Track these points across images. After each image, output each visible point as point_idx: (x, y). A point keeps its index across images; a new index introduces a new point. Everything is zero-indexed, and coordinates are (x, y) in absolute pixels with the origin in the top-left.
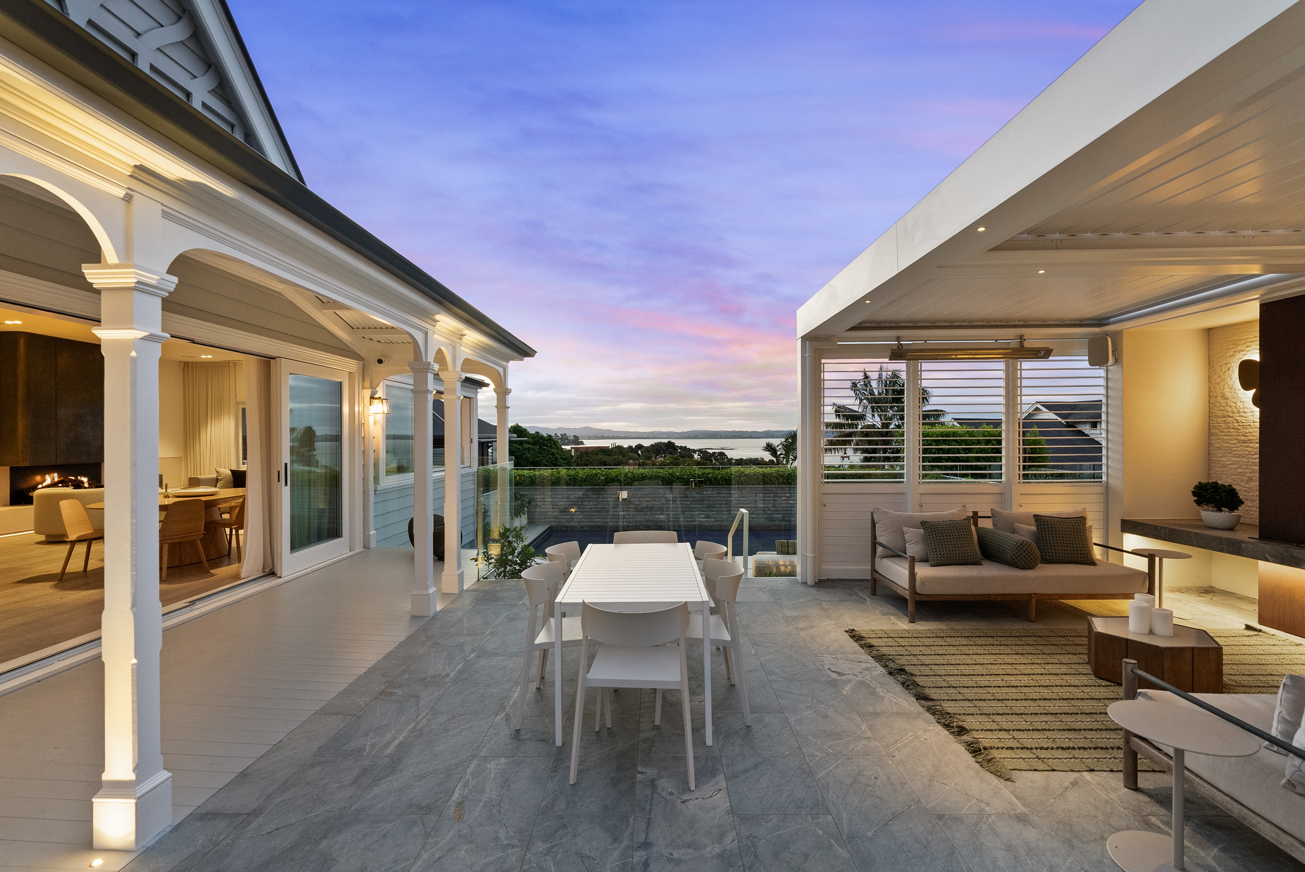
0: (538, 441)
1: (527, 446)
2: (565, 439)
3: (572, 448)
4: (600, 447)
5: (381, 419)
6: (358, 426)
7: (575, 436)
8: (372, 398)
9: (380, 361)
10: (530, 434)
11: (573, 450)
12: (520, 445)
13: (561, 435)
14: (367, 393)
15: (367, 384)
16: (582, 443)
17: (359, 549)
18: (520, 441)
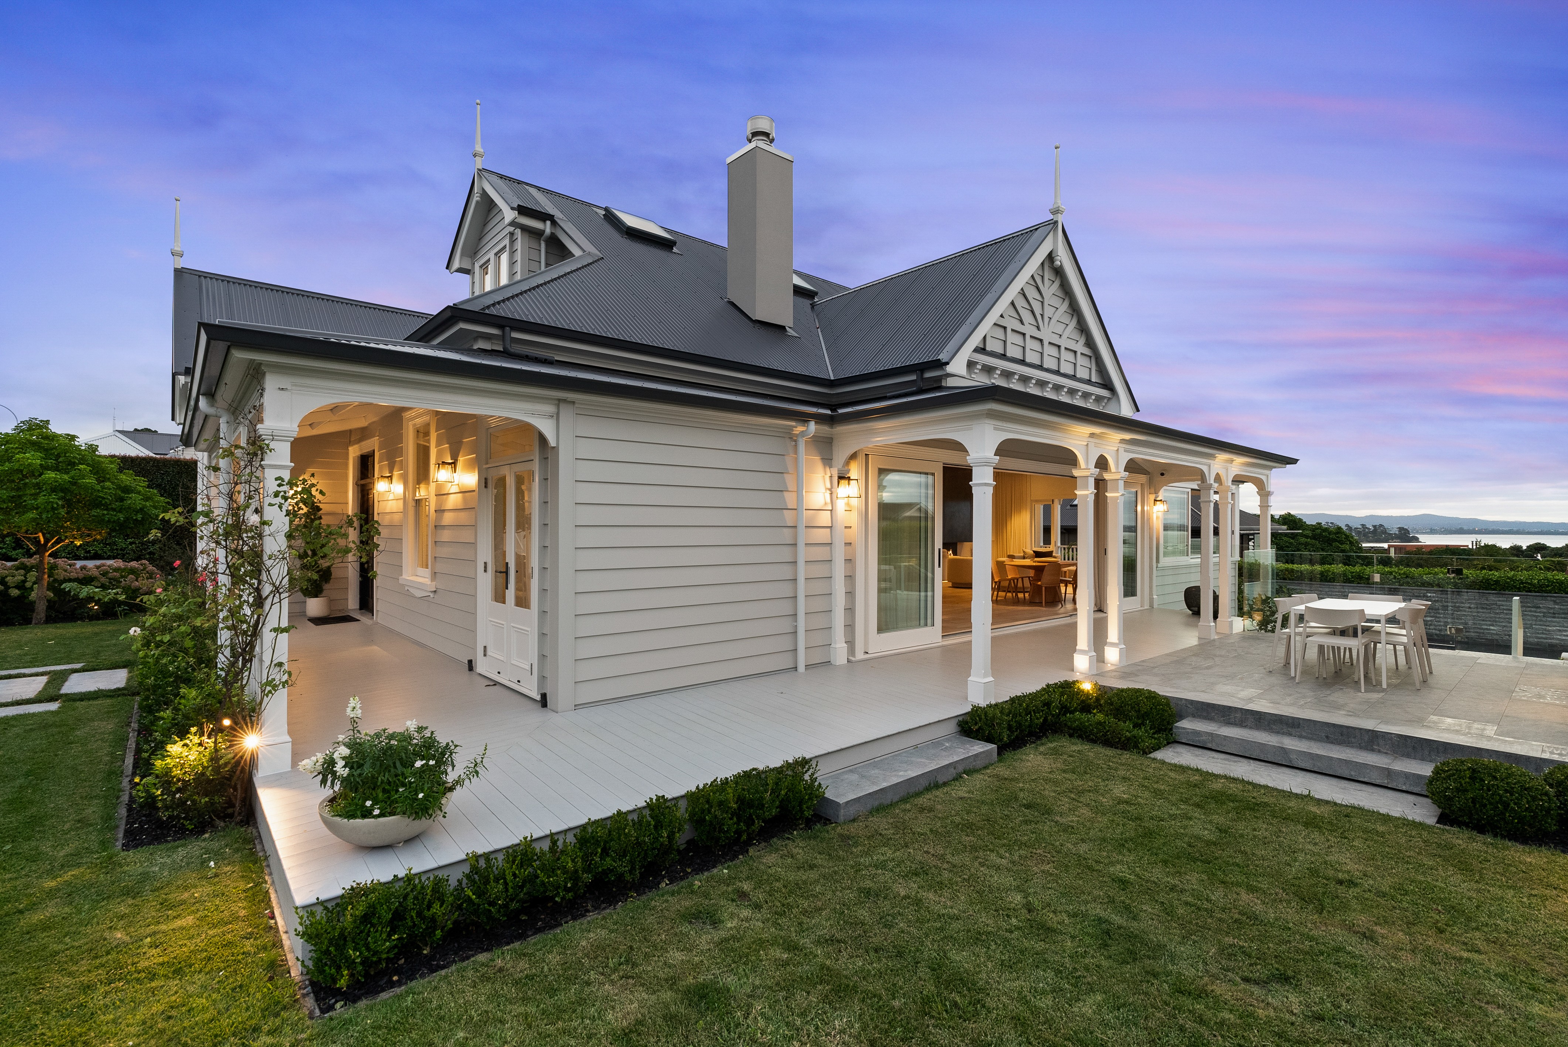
0: (1320, 534)
1: (1303, 540)
2: (1378, 532)
3: (1389, 546)
4: (1447, 546)
5: (1160, 515)
6: (1147, 519)
7: (1401, 529)
8: (1155, 500)
9: (1162, 474)
10: (1308, 525)
11: (1392, 550)
12: (1293, 539)
13: (1374, 526)
14: (1152, 497)
15: (1152, 490)
16: (1416, 539)
17: (1147, 607)
18: (1292, 534)
